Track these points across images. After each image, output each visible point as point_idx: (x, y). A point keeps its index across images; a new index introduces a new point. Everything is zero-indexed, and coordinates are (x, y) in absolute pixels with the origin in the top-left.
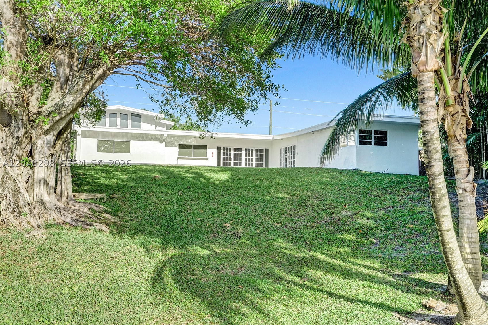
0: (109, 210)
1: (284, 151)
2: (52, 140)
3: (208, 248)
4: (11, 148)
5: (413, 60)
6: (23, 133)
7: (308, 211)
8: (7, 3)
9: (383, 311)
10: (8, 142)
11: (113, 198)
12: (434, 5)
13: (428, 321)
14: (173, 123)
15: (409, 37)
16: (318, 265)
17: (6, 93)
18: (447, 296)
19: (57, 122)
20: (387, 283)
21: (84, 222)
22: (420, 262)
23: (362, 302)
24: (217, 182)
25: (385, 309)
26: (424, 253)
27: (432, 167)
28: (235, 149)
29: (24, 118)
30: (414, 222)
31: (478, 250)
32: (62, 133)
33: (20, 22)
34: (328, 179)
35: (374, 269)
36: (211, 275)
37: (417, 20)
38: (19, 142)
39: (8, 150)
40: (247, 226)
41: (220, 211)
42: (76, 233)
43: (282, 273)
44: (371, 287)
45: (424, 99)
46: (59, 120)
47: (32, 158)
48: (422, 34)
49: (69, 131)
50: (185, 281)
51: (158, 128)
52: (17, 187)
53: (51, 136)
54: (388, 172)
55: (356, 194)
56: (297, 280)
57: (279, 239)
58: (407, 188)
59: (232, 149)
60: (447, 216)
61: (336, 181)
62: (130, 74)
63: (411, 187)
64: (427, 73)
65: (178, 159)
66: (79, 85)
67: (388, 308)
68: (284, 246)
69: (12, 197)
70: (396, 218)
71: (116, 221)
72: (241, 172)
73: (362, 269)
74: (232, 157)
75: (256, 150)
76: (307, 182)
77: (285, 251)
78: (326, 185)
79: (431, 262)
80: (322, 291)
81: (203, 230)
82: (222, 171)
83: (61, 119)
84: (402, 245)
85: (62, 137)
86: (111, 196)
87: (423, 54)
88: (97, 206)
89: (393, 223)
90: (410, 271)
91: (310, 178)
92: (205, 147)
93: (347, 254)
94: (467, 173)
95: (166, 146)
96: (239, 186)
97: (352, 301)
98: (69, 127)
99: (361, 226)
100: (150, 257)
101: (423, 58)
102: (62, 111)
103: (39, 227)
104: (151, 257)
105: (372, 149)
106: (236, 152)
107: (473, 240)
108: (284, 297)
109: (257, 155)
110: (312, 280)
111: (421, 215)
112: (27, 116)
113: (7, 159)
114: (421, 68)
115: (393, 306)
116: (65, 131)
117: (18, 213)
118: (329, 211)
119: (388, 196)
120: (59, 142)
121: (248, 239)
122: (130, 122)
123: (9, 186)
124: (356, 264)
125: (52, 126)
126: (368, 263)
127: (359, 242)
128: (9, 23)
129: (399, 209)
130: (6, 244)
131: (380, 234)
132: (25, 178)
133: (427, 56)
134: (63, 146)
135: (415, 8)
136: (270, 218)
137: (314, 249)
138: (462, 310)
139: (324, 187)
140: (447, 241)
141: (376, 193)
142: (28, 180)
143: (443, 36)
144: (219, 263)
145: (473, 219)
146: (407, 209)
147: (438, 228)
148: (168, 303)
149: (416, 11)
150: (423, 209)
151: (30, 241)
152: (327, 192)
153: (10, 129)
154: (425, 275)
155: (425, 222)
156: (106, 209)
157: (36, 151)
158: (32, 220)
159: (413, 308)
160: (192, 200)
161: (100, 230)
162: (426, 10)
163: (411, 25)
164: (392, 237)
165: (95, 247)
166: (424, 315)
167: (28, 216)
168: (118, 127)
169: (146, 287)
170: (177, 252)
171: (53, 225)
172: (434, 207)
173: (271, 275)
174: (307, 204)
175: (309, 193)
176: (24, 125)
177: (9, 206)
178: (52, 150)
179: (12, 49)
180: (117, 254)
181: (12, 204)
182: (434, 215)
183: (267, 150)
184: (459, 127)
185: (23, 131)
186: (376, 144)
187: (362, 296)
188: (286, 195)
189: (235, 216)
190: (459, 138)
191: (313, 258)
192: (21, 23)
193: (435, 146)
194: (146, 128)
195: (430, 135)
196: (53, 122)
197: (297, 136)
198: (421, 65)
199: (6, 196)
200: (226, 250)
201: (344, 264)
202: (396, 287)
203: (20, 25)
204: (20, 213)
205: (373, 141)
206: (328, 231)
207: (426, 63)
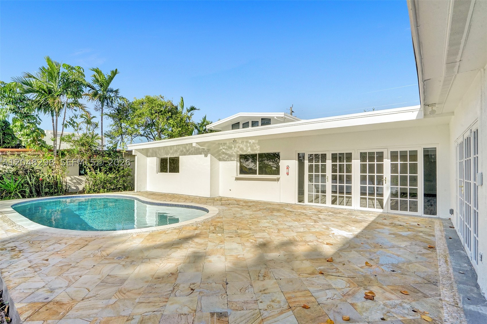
28: (334, 156)
65: (237, 179)
74: (329, 173)
75: (394, 155)
92: (275, 157)
106: (338, 163)
109: (394, 167)
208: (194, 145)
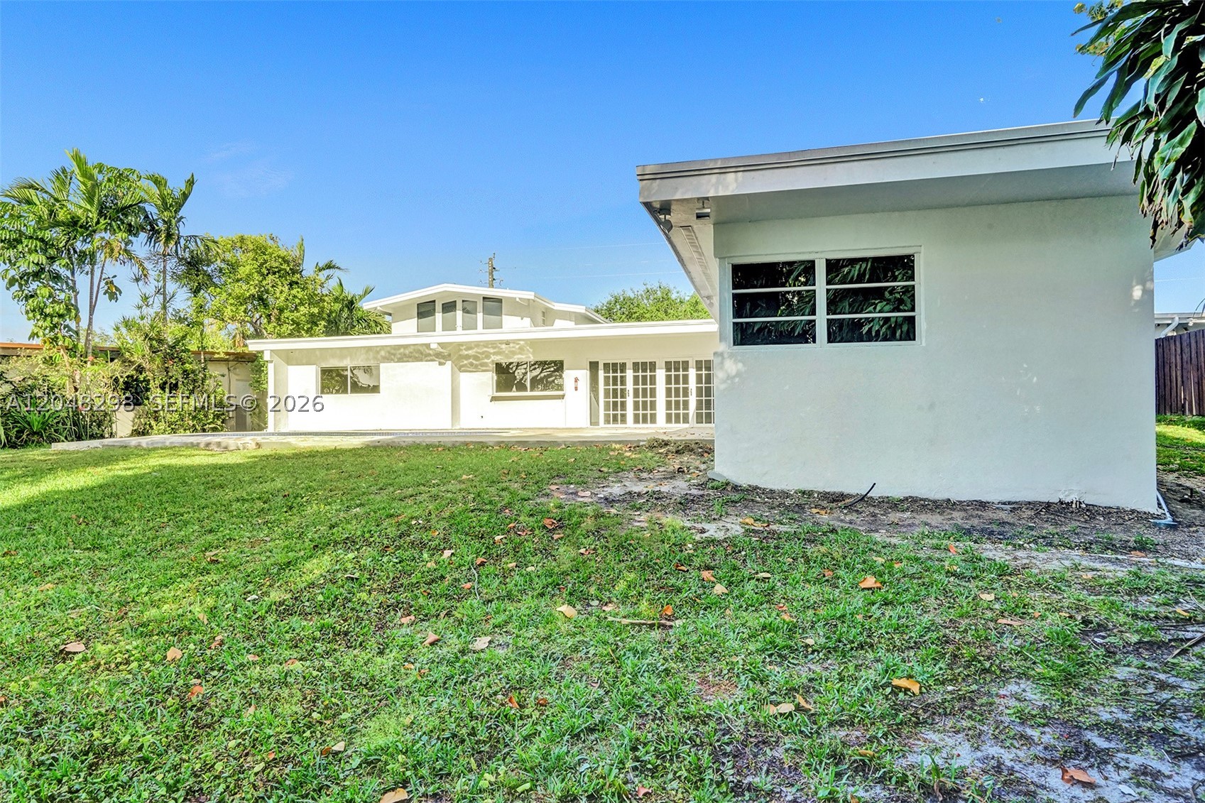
28: (636, 367)
59: (629, 365)
65: (493, 399)
74: (630, 386)
75: (698, 364)
92: (557, 366)
106: (640, 374)
109: (698, 377)
122: (480, 316)
168: (459, 329)
186: (839, 333)
205: (821, 318)
208: (433, 346)
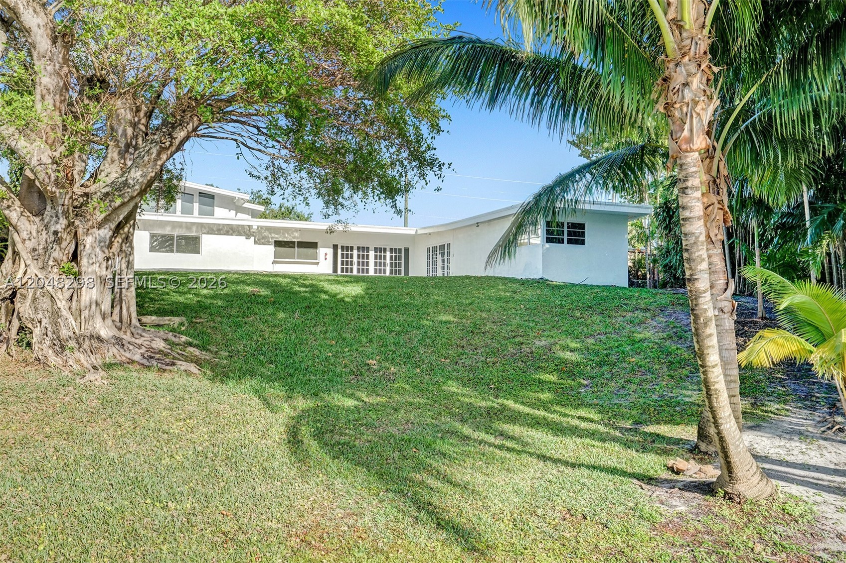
0: (195, 342)
1: (433, 252)
2: (108, 237)
3: (351, 396)
4: (45, 249)
5: (672, 136)
6: (63, 226)
7: (486, 340)
8: (42, 27)
9: (617, 478)
10: (40, 239)
11: (197, 323)
12: (703, 63)
13: (680, 489)
14: (261, 208)
15: (666, 104)
16: (514, 418)
17: (40, 164)
18: (697, 455)
19: (116, 209)
20: (615, 439)
21: (161, 360)
22: (652, 409)
23: (588, 467)
24: (347, 299)
25: (620, 475)
26: (654, 397)
27: (696, 282)
28: (359, 248)
29: (66, 203)
30: (636, 354)
31: (737, 391)
32: (121, 226)
33: (61, 56)
34: (507, 294)
35: (592, 421)
36: (368, 435)
37: (679, 81)
38: (58, 240)
39: (41, 251)
40: (402, 363)
41: (360, 342)
42: (151, 376)
43: (466, 430)
44: (594, 446)
45: (686, 188)
46: (119, 206)
47: (77, 264)
48: (686, 101)
49: (132, 222)
50: (334, 444)
51: (240, 216)
52: (56, 308)
53: (106, 231)
54: (587, 282)
55: (551, 316)
56: (491, 439)
57: (450, 382)
58: (621, 306)
59: (355, 248)
60: (713, 347)
61: (518, 297)
62: (227, 138)
63: (626, 304)
64: (692, 154)
65: (274, 262)
66: (152, 154)
67: (624, 473)
68: (459, 391)
69: (50, 323)
70: (611, 348)
71: (207, 357)
72: (379, 284)
73: (575, 422)
74: (355, 259)
75: (391, 250)
76: (479, 298)
77: (462, 399)
78: (507, 302)
79: (667, 409)
80: (531, 454)
81: (338, 370)
82: (351, 282)
83: (123, 204)
84: (623, 387)
85: (121, 232)
86: (194, 320)
87: (687, 127)
88: (175, 336)
89: (607, 355)
90: (641, 423)
91: (482, 292)
92: (314, 245)
93: (551, 402)
94: (725, 287)
95: (256, 243)
96: (381, 304)
97: (573, 466)
98: (132, 217)
99: (564, 362)
100: (272, 411)
101: (686, 133)
102: (124, 193)
103: (95, 368)
104: (273, 409)
105: (565, 249)
106: (361, 253)
107: (732, 378)
108: (480, 463)
109: (391, 257)
110: (512, 438)
111: (645, 345)
112: (71, 200)
113: (40, 265)
114: (684, 147)
115: (630, 470)
116: (126, 223)
117: (61, 348)
118: (517, 340)
119: (597, 318)
120: (117, 239)
121: (407, 382)
122: (196, 206)
123: (45, 306)
124: (565, 415)
125: (109, 215)
126: (582, 412)
127: (563, 384)
128: (44, 57)
129: (613, 336)
130: (52, 395)
131: (591, 372)
132: (68, 294)
133: (691, 130)
134: (124, 245)
135: (677, 65)
136: (433, 352)
137: (502, 395)
138: (726, 472)
139: (504, 305)
140: (712, 380)
141: (579, 314)
142: (72, 297)
143: (712, 104)
144: (374, 417)
145: (733, 349)
146: (624, 336)
147: (700, 363)
148: (321, 475)
149: (678, 69)
150: (647, 336)
151: (87, 389)
152: (509, 312)
153: (42, 220)
154: (662, 427)
155: (650, 354)
156: (191, 340)
157: (84, 254)
158: (82, 357)
159: (656, 471)
160: (315, 325)
161: (188, 373)
162: (693, 68)
163: (671, 88)
164: (609, 376)
165: (187, 396)
166: (671, 480)
167: (76, 352)
168: (179, 213)
169: (282, 454)
170: (310, 403)
171: (114, 364)
172: (697, 335)
173: (453, 433)
174: (483, 331)
175: (484, 315)
176: (66, 214)
177: (45, 336)
178: (106, 251)
179: (47, 97)
180: (222, 407)
181: (49, 334)
182: (696, 347)
183: (407, 250)
184: (714, 224)
185: (63, 222)
186: (570, 242)
187: (585, 458)
188: (451, 318)
189: (382, 349)
190: (714, 239)
191: (504, 408)
192: (62, 58)
193: (700, 253)
194: (222, 215)
195: (694, 238)
196: (110, 209)
197: (453, 229)
198: (683, 142)
199: (40, 322)
200: (379, 399)
201: (550, 416)
202: (627, 445)
203: (61, 60)
204: (63, 347)
205: (566, 237)
206: (517, 369)
207: (690, 140)
